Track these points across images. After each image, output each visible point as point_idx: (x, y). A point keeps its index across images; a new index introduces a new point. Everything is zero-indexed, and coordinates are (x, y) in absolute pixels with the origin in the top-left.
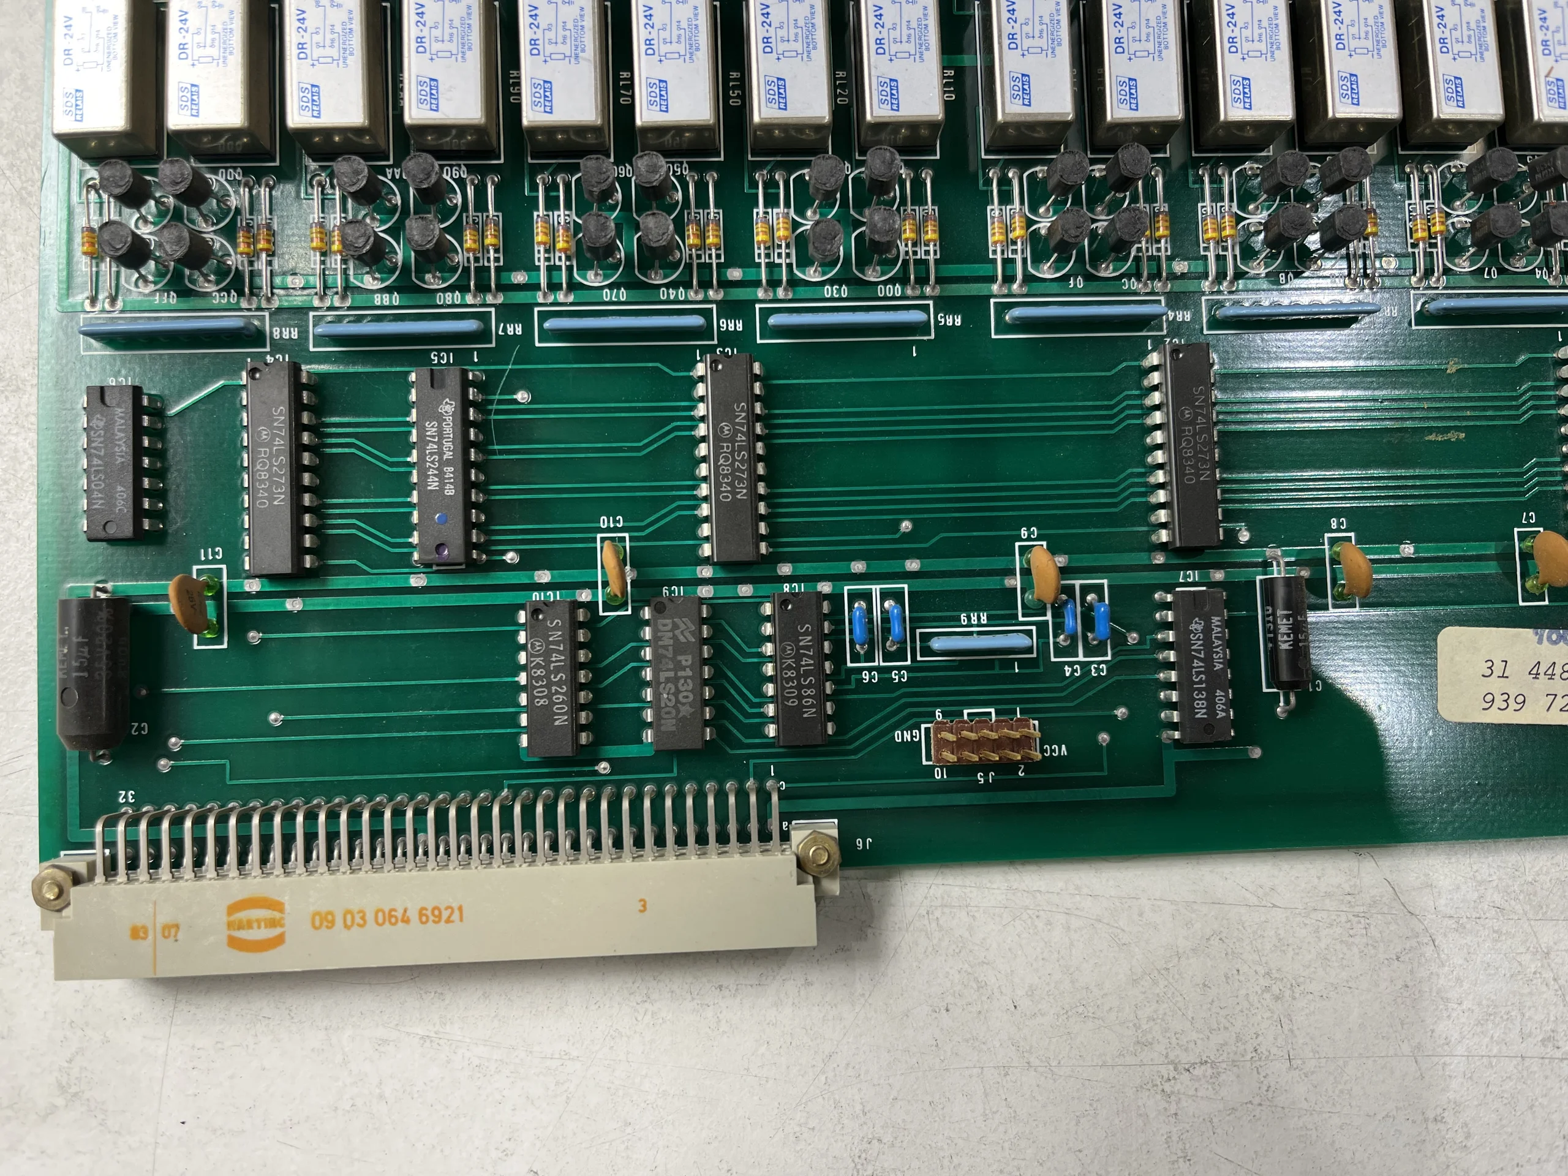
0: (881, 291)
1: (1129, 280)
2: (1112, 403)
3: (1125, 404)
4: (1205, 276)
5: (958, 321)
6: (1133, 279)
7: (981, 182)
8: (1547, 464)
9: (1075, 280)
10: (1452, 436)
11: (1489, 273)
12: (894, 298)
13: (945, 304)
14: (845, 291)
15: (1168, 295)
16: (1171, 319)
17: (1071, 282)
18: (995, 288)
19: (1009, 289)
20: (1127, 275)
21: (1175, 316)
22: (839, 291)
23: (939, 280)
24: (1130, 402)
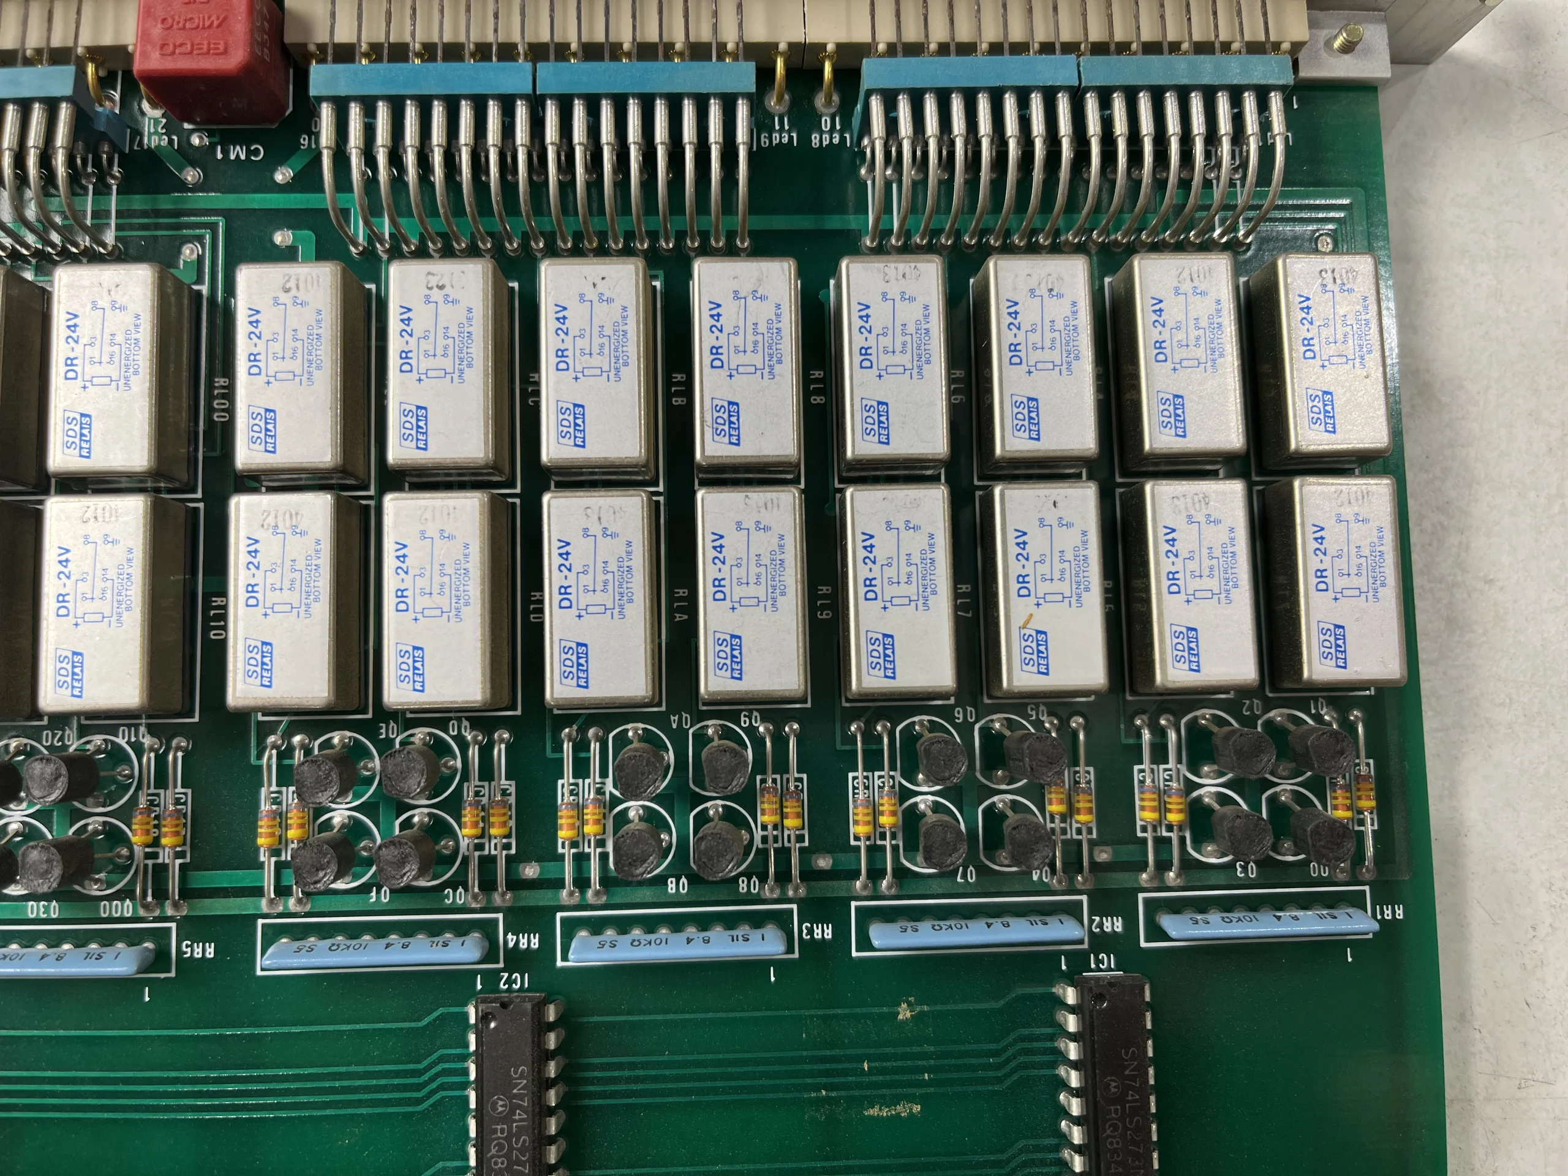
0: (106, 909)
1: (455, 891)
2: (420, 1066)
3: (439, 1068)
4: (560, 884)
5: (210, 953)
6: (461, 889)
7: (253, 753)
8: (1037, 1149)
9: (378, 892)
10: (903, 1110)
11: (964, 876)
12: (122, 920)
13: (193, 928)
14: (54, 909)
15: (508, 912)
16: (511, 945)
17: (374, 894)
18: (264, 905)
19: (286, 906)
20: (453, 884)
21: (517, 942)
22: (47, 910)
23: (187, 893)
24: (447, 1066)
